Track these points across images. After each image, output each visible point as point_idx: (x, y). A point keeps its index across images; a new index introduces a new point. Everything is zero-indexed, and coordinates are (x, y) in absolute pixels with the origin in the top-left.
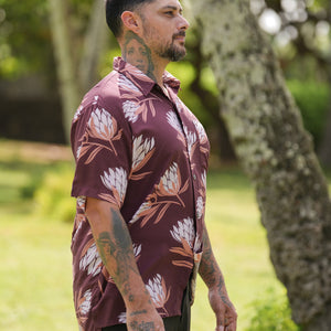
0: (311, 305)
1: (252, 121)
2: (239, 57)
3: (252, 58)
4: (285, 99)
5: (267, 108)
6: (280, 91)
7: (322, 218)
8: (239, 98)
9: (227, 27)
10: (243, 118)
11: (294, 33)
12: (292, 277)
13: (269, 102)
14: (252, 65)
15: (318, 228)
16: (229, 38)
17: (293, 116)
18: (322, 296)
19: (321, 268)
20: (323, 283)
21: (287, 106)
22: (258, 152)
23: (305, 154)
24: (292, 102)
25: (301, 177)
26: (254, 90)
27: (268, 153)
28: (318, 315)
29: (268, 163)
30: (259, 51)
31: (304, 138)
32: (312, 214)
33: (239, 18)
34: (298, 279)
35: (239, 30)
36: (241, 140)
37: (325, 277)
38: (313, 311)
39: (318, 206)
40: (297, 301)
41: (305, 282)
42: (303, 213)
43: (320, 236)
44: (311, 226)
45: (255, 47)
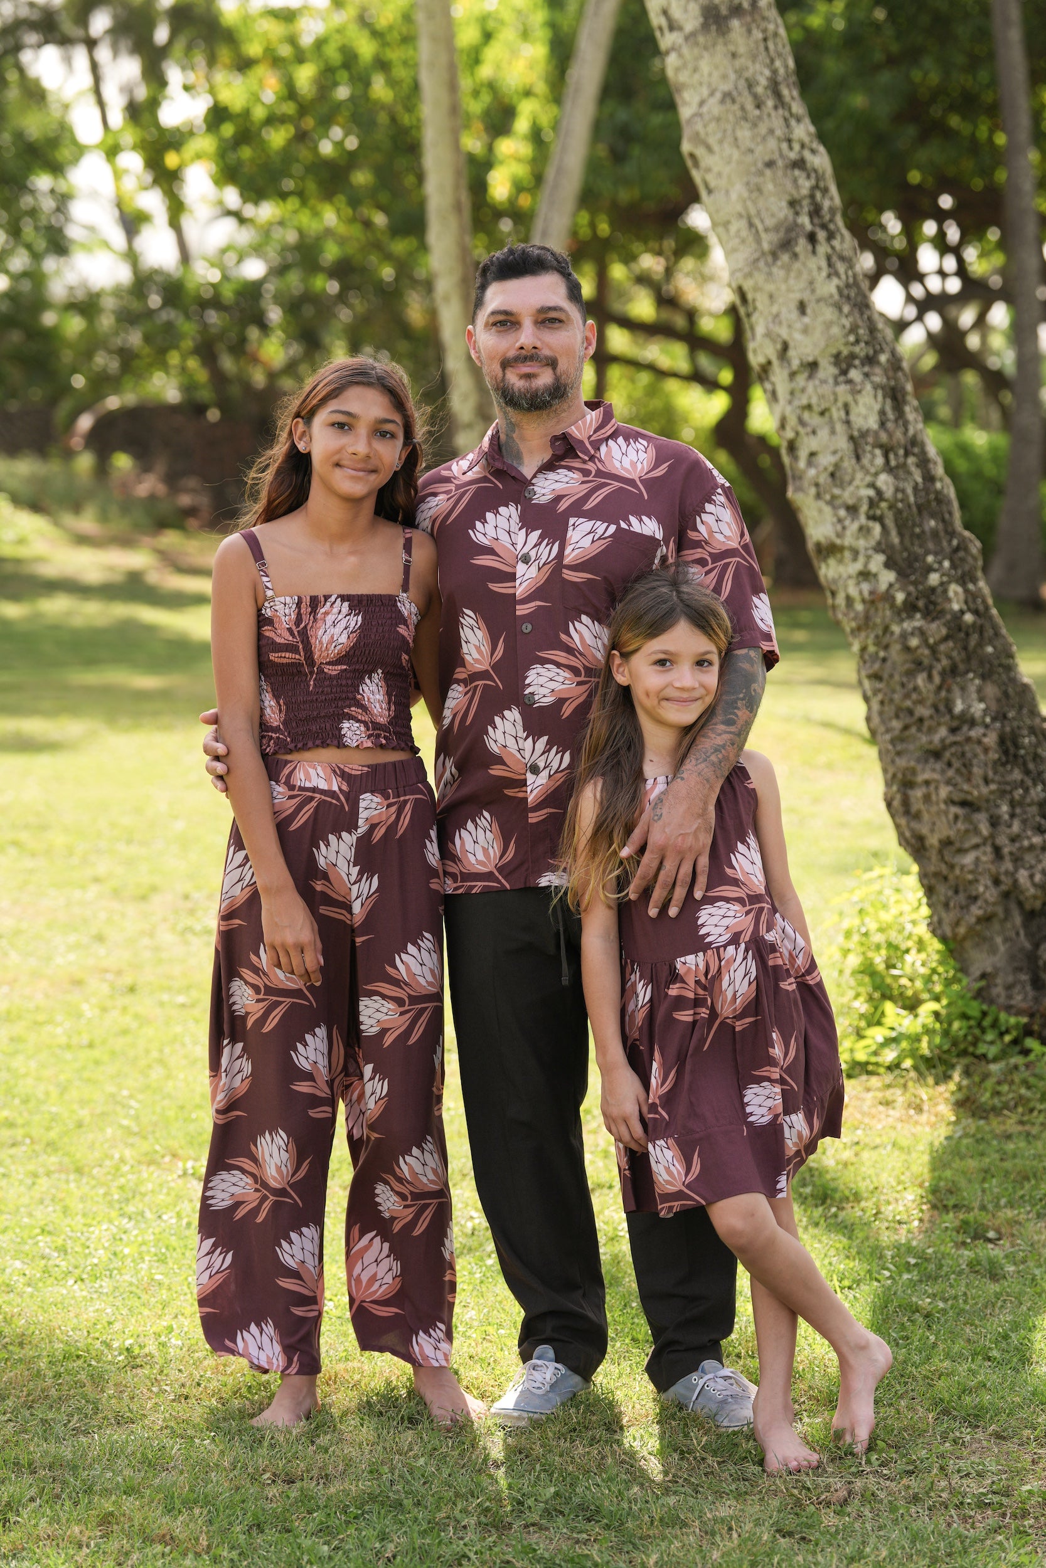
0: (974, 899)
1: (852, 510)
2: (827, 370)
3: (854, 374)
4: (924, 462)
5: (884, 481)
6: (914, 445)
7: (1001, 716)
8: (826, 460)
9: (802, 307)
10: (832, 502)
11: (934, 321)
12: (933, 841)
13: (888, 468)
14: (856, 392)
15: (991, 739)
16: (805, 331)
17: (940, 499)
18: (997, 882)
19: (994, 822)
20: (997, 850)
21: (929, 478)
22: (865, 575)
23: (965, 579)
24: (939, 470)
25: (956, 626)
26: (857, 441)
27: (887, 577)
28: (987, 919)
29: (888, 597)
30: (871, 360)
31: (963, 547)
32: (978, 708)
33: (830, 288)
34: (947, 843)
35: (829, 313)
36: (830, 550)
37: (1002, 840)
38: (976, 911)
39: (991, 690)
40: (942, 890)
41: (961, 851)
42: (959, 707)
43: (994, 756)
44: (975, 733)
45: (861, 350)
